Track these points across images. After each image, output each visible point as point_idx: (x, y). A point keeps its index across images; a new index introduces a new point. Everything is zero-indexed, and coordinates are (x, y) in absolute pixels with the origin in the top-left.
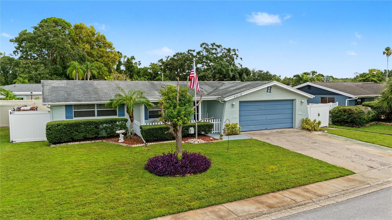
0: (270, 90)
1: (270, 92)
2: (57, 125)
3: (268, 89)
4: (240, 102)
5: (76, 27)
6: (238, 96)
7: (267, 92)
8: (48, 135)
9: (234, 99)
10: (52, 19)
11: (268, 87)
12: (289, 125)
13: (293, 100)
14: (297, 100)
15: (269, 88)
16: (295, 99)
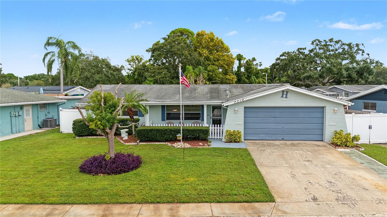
0: (286, 95)
1: (286, 97)
2: (80, 121)
3: (283, 94)
4: (245, 107)
5: (198, 35)
6: (239, 101)
7: (282, 97)
8: (74, 129)
9: (235, 104)
10: (179, 30)
11: (283, 91)
12: (319, 138)
13: (323, 108)
14: (327, 108)
15: (285, 93)
16: (326, 106)
